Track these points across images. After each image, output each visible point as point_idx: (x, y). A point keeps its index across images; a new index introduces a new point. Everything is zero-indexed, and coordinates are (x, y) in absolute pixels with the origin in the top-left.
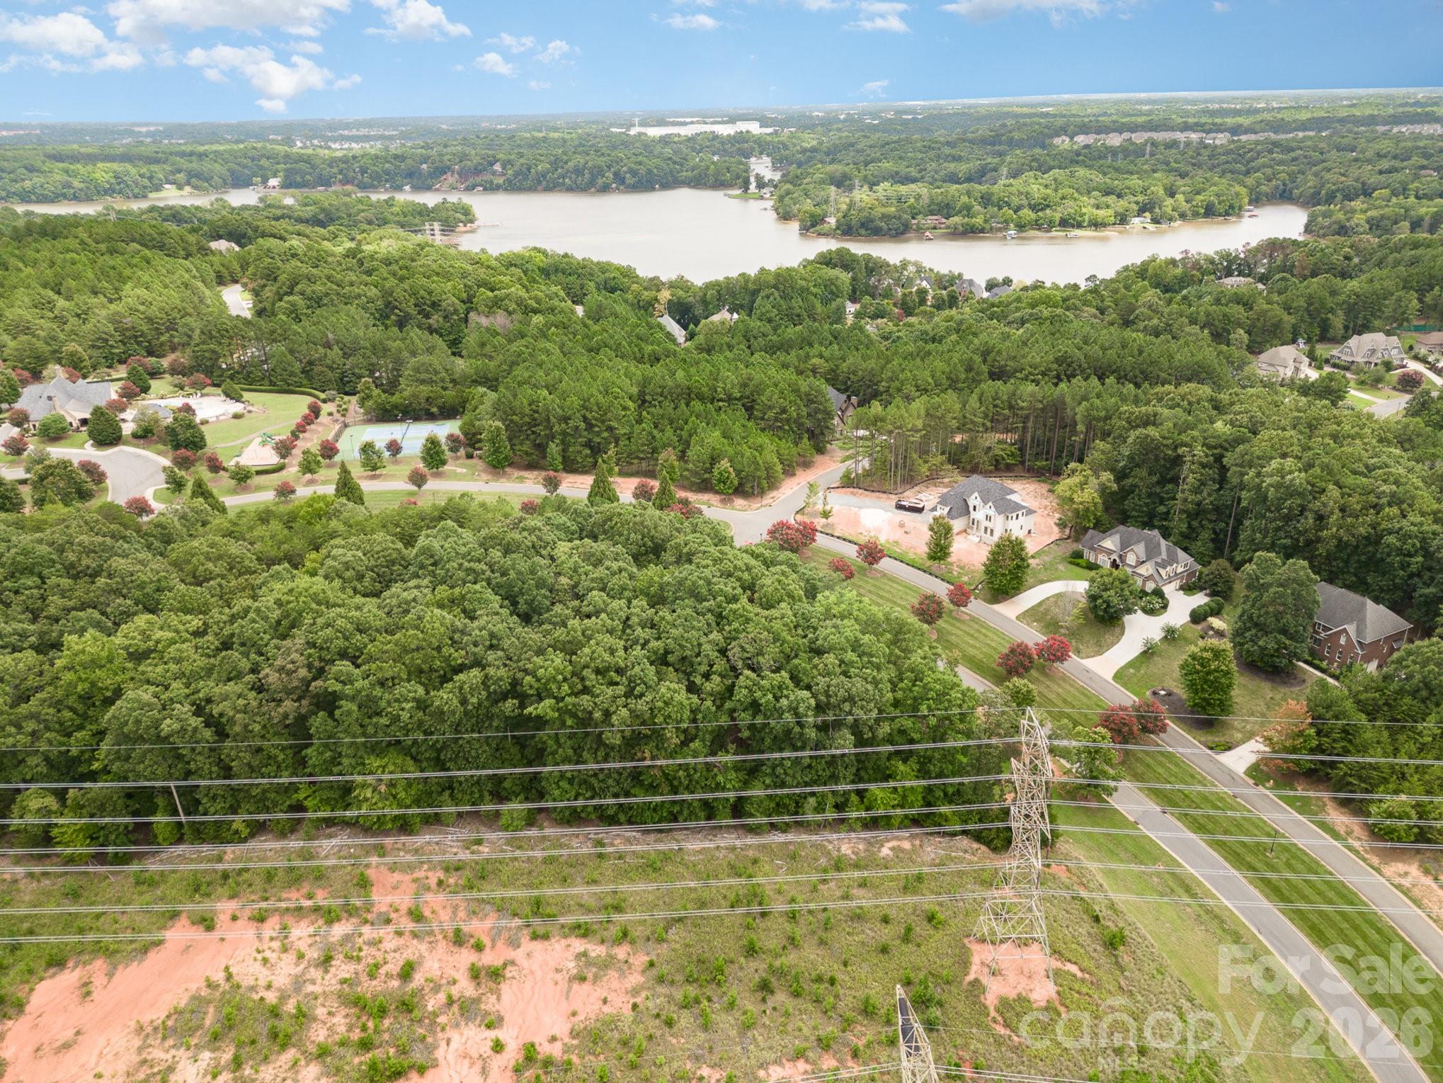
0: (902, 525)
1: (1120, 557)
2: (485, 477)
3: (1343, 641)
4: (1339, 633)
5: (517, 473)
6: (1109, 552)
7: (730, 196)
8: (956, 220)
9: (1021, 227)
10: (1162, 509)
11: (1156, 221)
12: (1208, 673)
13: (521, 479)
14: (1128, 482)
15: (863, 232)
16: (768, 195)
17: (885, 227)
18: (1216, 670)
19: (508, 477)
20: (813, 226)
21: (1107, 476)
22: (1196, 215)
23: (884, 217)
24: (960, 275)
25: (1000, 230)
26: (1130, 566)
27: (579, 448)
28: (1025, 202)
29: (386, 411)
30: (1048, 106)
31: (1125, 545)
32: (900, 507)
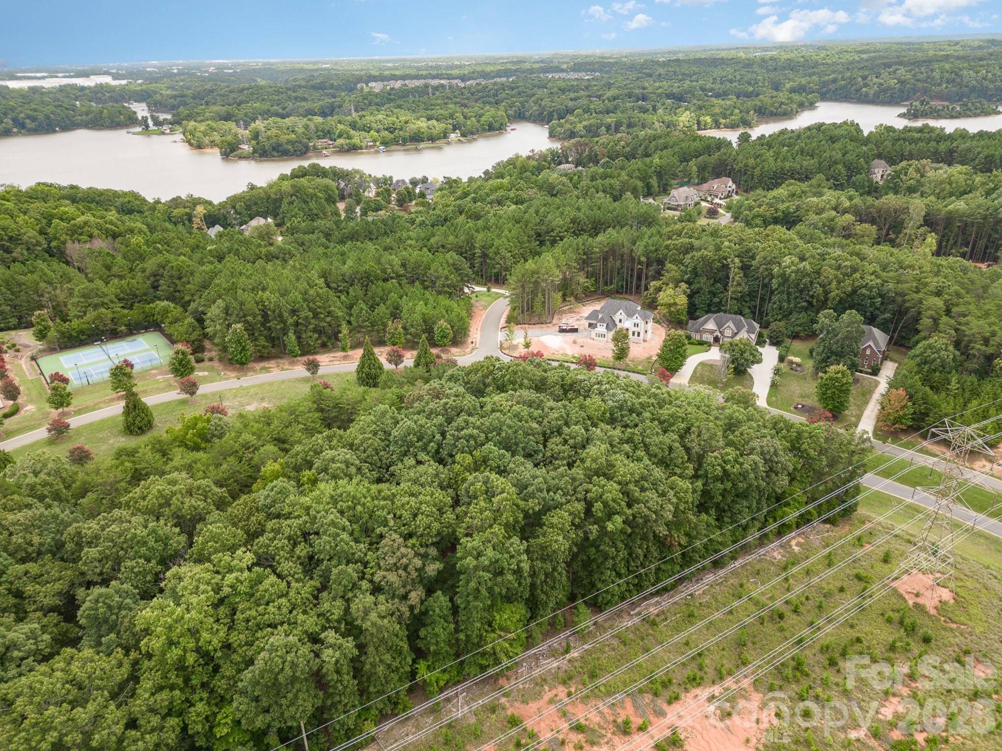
0: (575, 342)
1: (720, 332)
2: (233, 374)
3: (868, 352)
4: (865, 349)
5: (258, 366)
6: (712, 332)
7: (134, 134)
8: (340, 141)
9: (385, 143)
10: (716, 300)
11: (463, 135)
12: (843, 385)
13: (267, 370)
14: (695, 287)
15: (275, 153)
16: (168, 131)
17: (292, 150)
18: (846, 383)
19: (253, 370)
20: (231, 152)
21: (684, 286)
22: (484, 130)
23: (289, 142)
24: (391, 178)
25: (371, 147)
26: (728, 337)
27: (310, 334)
28: (381, 127)
29: (70, 337)
30: (327, 64)
31: (720, 325)
32: (562, 331)
